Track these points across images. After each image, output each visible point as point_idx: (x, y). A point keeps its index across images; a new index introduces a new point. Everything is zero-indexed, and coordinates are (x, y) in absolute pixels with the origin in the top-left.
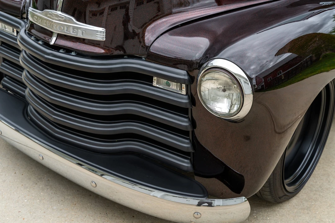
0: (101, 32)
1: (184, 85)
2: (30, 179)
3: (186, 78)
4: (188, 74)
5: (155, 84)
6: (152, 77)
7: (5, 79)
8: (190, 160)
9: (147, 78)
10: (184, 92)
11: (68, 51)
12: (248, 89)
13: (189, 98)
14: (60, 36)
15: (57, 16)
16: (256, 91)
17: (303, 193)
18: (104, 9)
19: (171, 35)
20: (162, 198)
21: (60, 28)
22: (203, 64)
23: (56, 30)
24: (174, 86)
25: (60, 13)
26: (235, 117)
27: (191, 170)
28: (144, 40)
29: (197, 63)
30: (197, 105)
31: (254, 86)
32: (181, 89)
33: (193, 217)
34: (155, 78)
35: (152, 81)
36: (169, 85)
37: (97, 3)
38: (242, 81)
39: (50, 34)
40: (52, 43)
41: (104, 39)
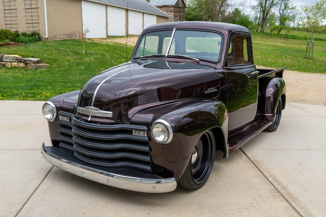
0: (111, 113)
1: (146, 132)
2: (74, 188)
3: (146, 129)
4: (147, 128)
5: (134, 134)
6: (132, 131)
7: (61, 143)
8: (150, 166)
9: (130, 132)
10: (146, 135)
11: (96, 122)
12: (171, 131)
13: (148, 138)
14: (92, 117)
15: (92, 108)
16: (174, 132)
17: (204, 187)
18: (110, 107)
19: (138, 114)
20: (140, 182)
21: (93, 113)
22: (152, 123)
23: (91, 115)
24: (142, 133)
25: (92, 107)
26: (166, 143)
27: (151, 170)
28: (128, 117)
29: (150, 123)
30: (151, 140)
31: (174, 130)
32: (145, 134)
33: (152, 188)
34: (134, 131)
35: (132, 133)
36: (140, 133)
37: (107, 105)
38: (169, 128)
39: (88, 116)
40: (89, 120)
41: (112, 116)
